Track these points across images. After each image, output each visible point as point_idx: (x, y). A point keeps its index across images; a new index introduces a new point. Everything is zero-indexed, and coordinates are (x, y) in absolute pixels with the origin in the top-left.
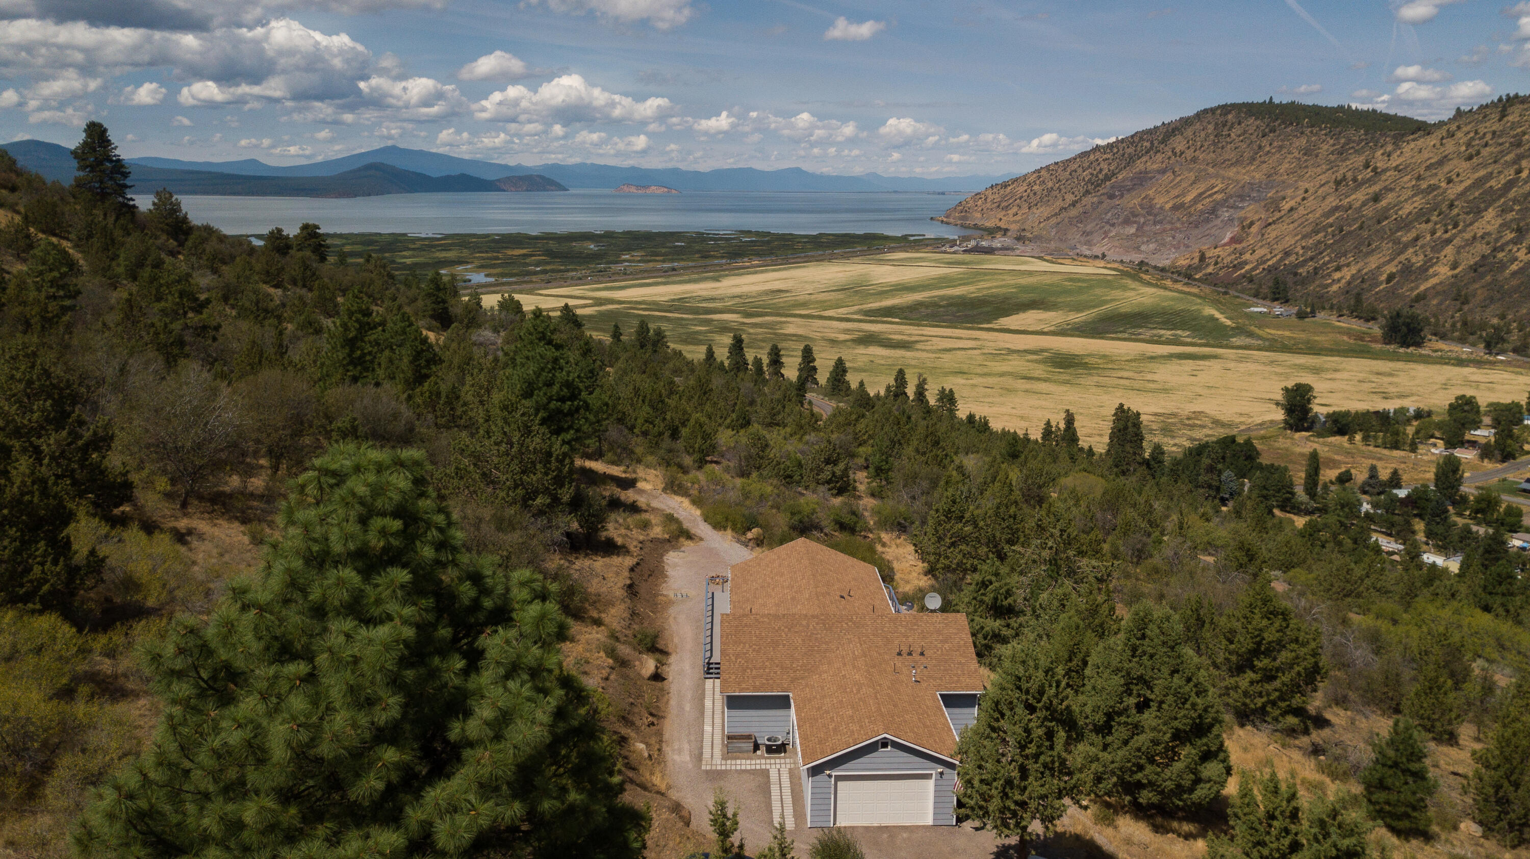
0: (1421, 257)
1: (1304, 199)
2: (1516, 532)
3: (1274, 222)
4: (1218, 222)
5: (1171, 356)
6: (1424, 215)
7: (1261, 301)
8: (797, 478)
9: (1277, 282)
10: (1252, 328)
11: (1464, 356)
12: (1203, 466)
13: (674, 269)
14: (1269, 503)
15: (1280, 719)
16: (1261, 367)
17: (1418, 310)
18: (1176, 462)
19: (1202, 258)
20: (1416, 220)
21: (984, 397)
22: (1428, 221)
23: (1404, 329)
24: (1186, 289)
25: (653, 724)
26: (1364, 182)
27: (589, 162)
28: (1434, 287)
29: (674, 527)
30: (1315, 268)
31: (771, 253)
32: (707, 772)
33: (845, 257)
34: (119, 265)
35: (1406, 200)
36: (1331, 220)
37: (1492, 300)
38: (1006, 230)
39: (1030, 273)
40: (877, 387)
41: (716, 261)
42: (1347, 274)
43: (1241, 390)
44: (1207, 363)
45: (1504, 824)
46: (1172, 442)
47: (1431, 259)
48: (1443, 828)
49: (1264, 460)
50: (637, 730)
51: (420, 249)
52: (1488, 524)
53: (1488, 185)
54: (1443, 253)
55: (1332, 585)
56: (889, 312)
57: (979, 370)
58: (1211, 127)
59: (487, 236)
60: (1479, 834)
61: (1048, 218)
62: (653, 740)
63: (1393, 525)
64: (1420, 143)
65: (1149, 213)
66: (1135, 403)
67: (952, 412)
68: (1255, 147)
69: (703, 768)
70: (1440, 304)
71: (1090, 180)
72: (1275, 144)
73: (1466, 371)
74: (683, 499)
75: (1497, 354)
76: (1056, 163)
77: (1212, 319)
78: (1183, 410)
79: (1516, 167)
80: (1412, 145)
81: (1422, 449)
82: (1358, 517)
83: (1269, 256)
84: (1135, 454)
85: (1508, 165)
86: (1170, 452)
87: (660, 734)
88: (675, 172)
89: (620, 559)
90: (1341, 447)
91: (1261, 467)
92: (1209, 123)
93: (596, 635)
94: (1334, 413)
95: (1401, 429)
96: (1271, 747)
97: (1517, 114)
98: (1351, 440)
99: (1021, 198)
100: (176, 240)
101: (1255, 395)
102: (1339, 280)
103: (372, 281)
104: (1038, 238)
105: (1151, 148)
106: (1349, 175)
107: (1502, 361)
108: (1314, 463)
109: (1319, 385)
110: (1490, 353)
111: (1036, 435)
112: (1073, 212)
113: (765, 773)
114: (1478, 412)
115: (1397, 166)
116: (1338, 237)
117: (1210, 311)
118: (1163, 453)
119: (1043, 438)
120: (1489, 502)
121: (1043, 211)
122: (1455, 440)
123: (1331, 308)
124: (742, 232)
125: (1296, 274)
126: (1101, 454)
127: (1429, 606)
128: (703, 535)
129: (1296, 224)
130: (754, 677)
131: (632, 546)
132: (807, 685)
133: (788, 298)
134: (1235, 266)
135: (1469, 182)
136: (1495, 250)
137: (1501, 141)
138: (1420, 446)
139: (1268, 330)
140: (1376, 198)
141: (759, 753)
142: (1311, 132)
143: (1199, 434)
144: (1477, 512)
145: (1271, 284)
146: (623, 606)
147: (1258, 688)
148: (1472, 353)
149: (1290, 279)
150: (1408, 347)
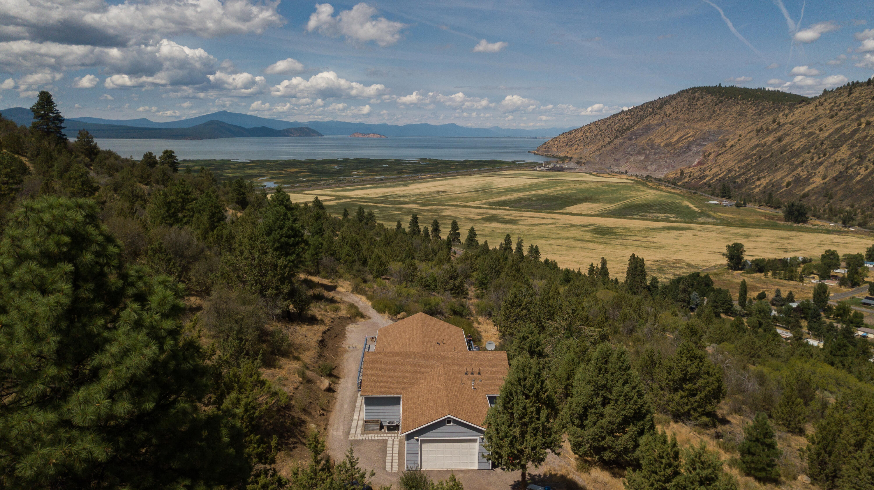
0: (806, 173)
1: (739, 140)
2: (860, 327)
3: (722, 153)
4: (691, 153)
5: (664, 228)
6: (807, 149)
7: (715, 198)
8: (432, 287)
9: (724, 187)
10: (710, 212)
11: (831, 228)
12: (680, 289)
13: (382, 180)
14: (718, 310)
15: (698, 418)
16: (714, 235)
17: (804, 202)
18: (665, 287)
19: (682, 173)
20: (802, 151)
21: (557, 251)
22: (809, 152)
23: (796, 213)
24: (673, 191)
25: (323, 415)
26: (773, 130)
27: (335, 120)
28: (813, 189)
29: (354, 311)
30: (746, 179)
31: (437, 171)
32: (351, 441)
33: (480, 173)
34: (54, 171)
35: (796, 141)
36: (754, 152)
37: (846, 197)
38: (571, 158)
39: (584, 182)
40: (495, 244)
41: (406, 175)
42: (764, 182)
43: (703, 247)
44: (684, 232)
45: (823, 476)
46: (664, 276)
47: (811, 173)
48: (787, 478)
49: (716, 286)
50: (313, 417)
51: (238, 168)
52: (844, 322)
53: (843, 132)
54: (818, 170)
55: (744, 351)
56: (503, 203)
57: (554, 236)
58: (686, 100)
59: (276, 161)
60: (809, 482)
61: (595, 151)
62: (322, 423)
63: (789, 323)
64: (804, 108)
65: (652, 148)
66: (641, 254)
67: (537, 258)
68: (712, 111)
69: (350, 439)
70: (816, 199)
71: (618, 130)
72: (722, 109)
73: (832, 236)
74: (362, 297)
75: (849, 227)
76: (599, 121)
77: (688, 207)
78: (670, 258)
79: (858, 122)
80: (800, 110)
81: (806, 280)
82: (770, 318)
83: (720, 172)
84: (641, 282)
85: (853, 121)
86: (662, 282)
87: (327, 420)
88: (385, 126)
89: (318, 327)
90: (760, 279)
91: (713, 290)
92: (685, 98)
93: (296, 365)
94: (756, 260)
95: (794, 269)
96: (691, 434)
97: (858, 93)
98: (766, 275)
99: (579, 140)
100: (89, 158)
101: (711, 250)
102: (759, 186)
103: (203, 183)
104: (589, 162)
105: (653, 112)
106: (764, 127)
107: (852, 231)
108: (744, 289)
109: (747, 244)
110: (845, 227)
111: (585, 271)
112: (609, 148)
113: (385, 442)
114: (838, 259)
115: (791, 122)
116: (758, 162)
117: (686, 203)
118: (658, 282)
119: (589, 273)
120: (844, 310)
121: (592, 147)
122: (825, 275)
123: (755, 201)
124: (422, 159)
125: (735, 182)
126: (622, 283)
127: (798, 362)
128: (371, 316)
129: (735, 154)
130: (381, 387)
131: (327, 321)
132: (411, 391)
133: (446, 195)
134: (700, 178)
135: (831, 131)
136: (847, 168)
137: (849, 107)
138: (805, 279)
139: (719, 214)
140: (780, 140)
141: (383, 430)
142: (743, 103)
143: (679, 272)
144: (837, 316)
145: (721, 188)
146: (314, 351)
147: (685, 400)
148: (835, 226)
149: (731, 185)
150: (799, 223)
